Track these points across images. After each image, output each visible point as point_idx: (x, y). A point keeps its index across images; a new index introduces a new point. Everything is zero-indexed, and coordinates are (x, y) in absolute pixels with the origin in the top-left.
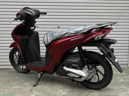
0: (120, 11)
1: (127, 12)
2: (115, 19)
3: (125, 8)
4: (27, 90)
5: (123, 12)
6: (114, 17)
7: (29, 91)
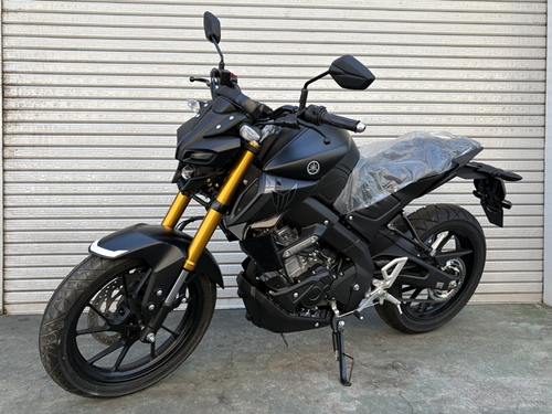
0: (507, 98)
1: (534, 101)
2: (493, 123)
3: (524, 87)
4: (209, 399)
5: (520, 101)
6: (489, 120)
7: (217, 401)
